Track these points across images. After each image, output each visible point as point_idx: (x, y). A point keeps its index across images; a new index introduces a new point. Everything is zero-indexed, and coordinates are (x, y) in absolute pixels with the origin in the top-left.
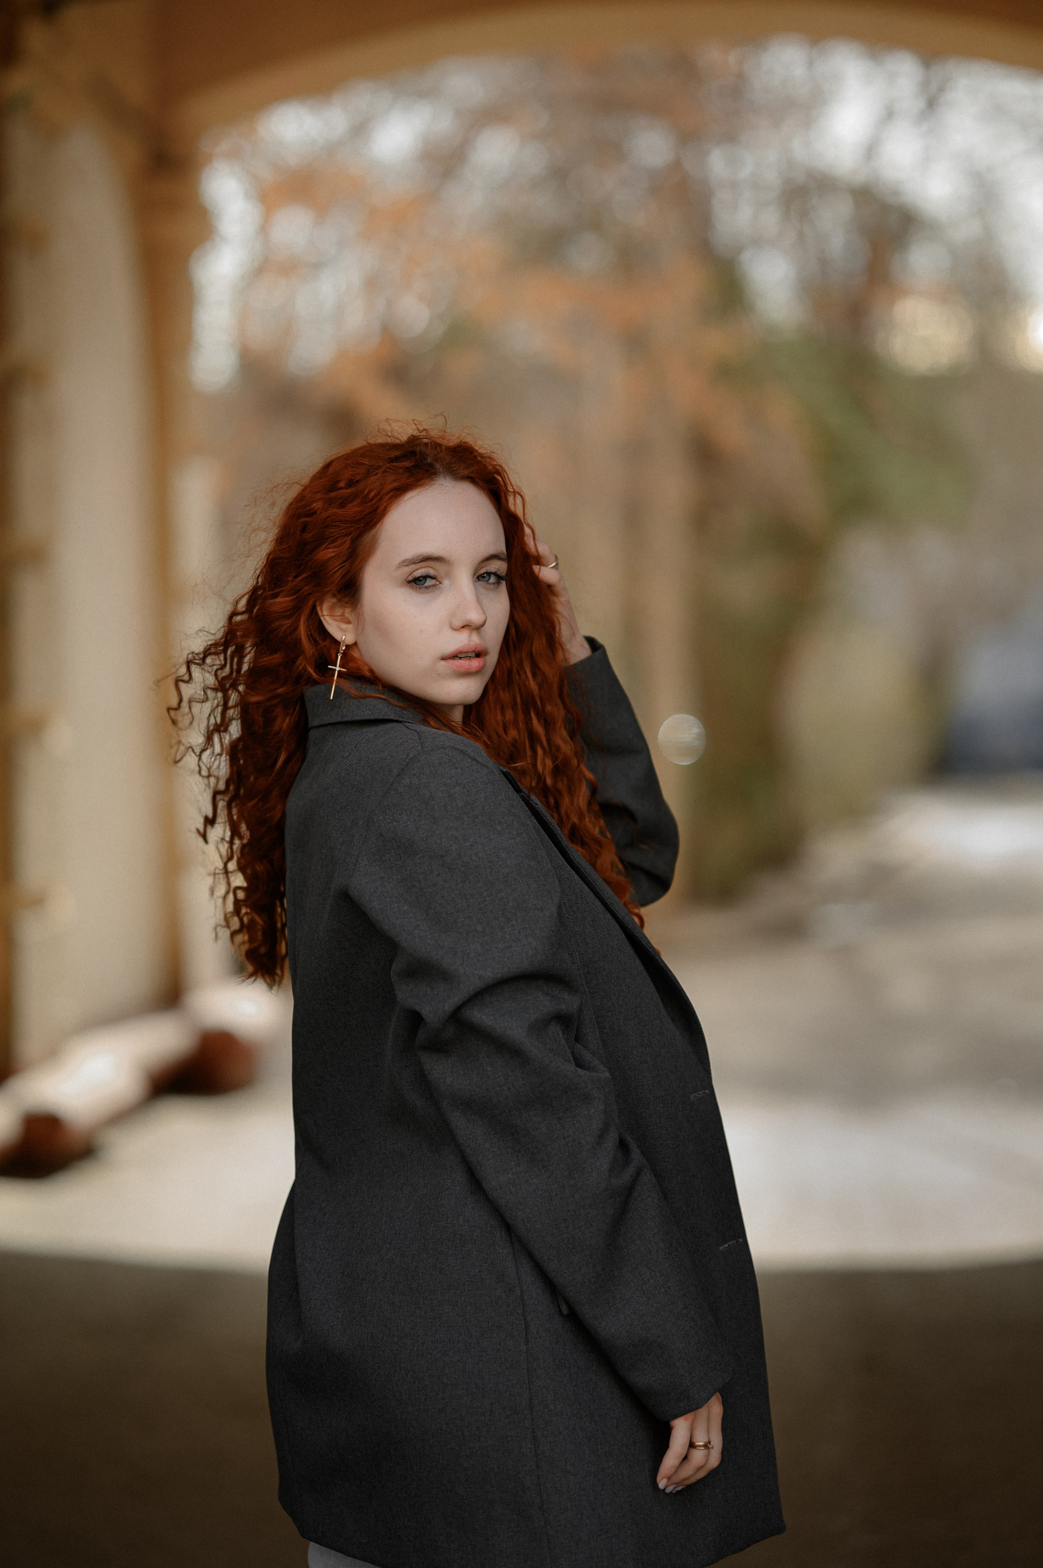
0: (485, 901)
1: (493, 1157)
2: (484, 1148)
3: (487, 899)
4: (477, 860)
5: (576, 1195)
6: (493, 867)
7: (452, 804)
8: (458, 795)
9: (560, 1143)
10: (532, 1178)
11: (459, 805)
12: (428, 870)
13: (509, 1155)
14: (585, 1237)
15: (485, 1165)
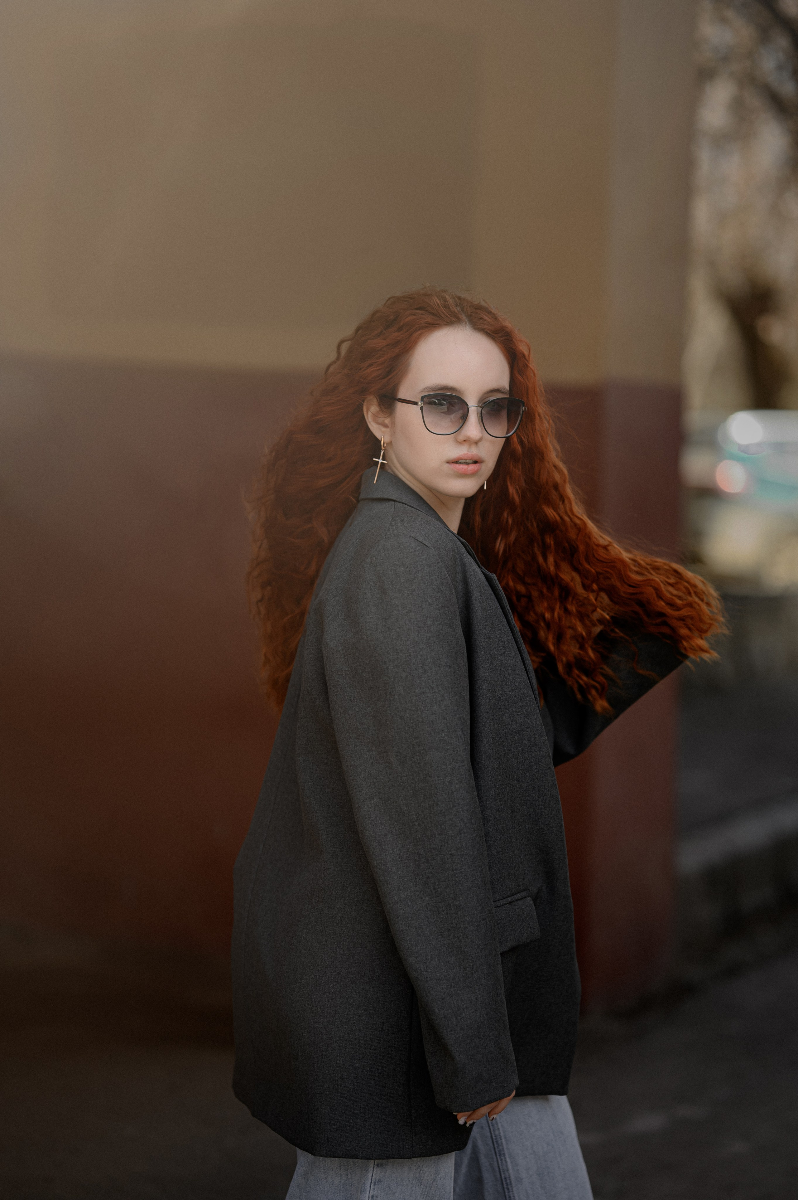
0: (410, 656)
1: (397, 878)
2: (391, 871)
3: (412, 654)
4: (410, 625)
5: (459, 913)
6: (420, 631)
7: (397, 580)
8: (402, 573)
9: (449, 873)
10: (425, 896)
11: (402, 581)
12: (374, 628)
13: (409, 878)
14: (462, 944)
15: (391, 884)
